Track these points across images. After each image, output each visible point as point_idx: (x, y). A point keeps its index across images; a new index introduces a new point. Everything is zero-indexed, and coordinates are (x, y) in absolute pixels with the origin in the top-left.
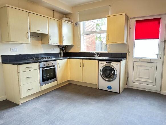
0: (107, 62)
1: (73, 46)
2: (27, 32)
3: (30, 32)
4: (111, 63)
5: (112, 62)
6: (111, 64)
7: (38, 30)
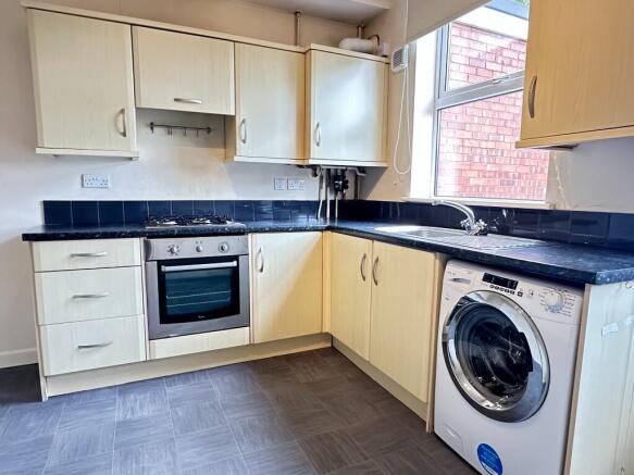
0: (487, 278)
1: (382, 170)
2: (119, 109)
3: (137, 109)
4: (513, 285)
5: (524, 285)
6: (514, 297)
7: (176, 100)
